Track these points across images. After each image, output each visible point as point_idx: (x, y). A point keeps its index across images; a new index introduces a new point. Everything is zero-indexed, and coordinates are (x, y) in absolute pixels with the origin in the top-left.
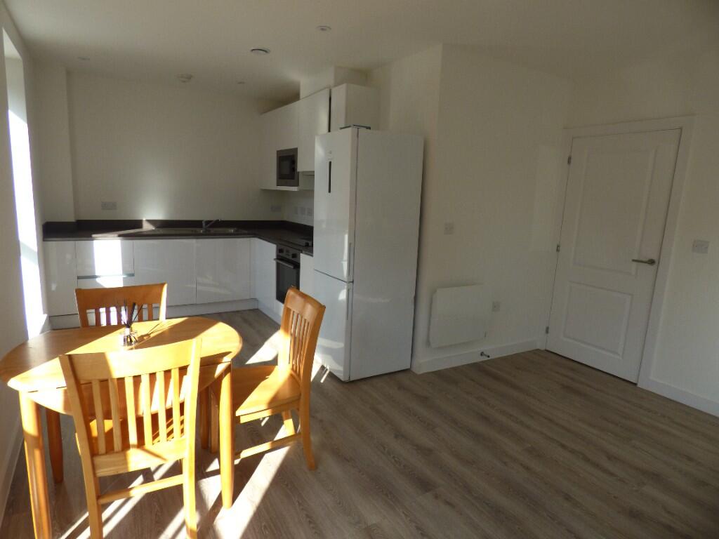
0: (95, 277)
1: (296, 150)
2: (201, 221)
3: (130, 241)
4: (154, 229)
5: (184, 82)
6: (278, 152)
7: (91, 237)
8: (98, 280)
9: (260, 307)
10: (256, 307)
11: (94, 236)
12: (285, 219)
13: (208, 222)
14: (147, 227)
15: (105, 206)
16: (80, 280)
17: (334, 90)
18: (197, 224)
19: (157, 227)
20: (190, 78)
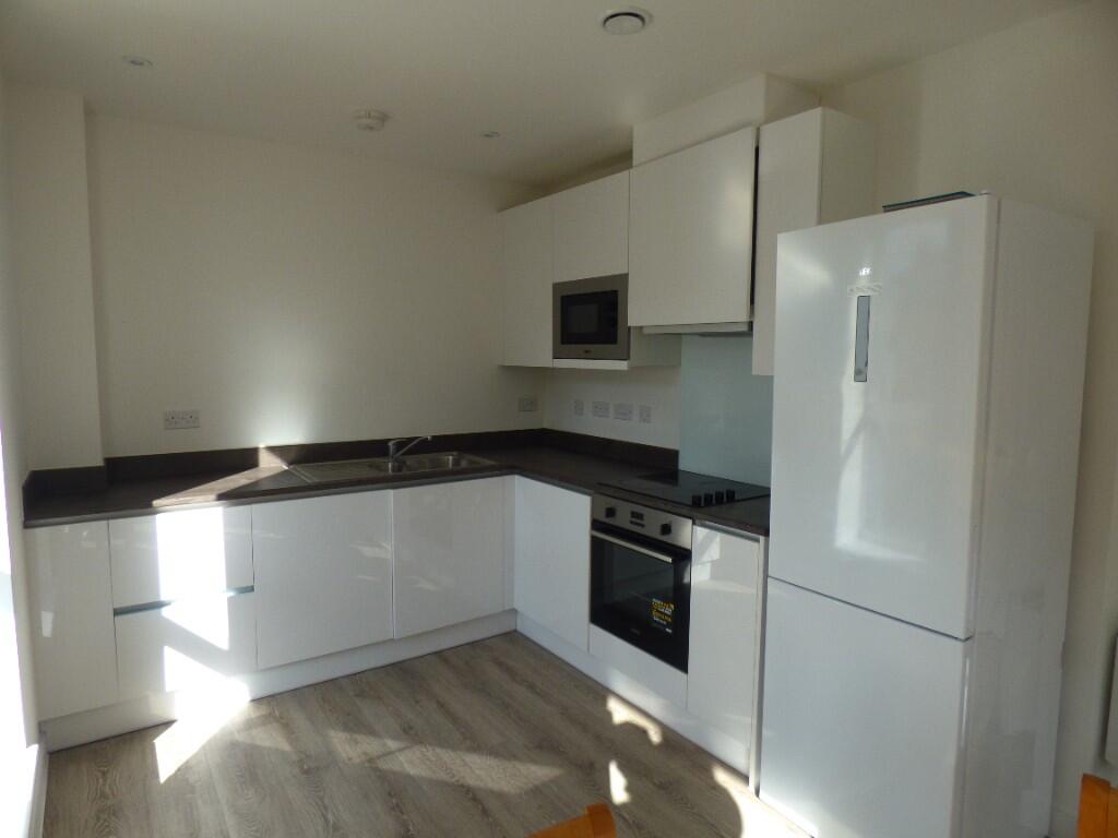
0: (158, 605)
1: (624, 278)
2: (386, 442)
3: (241, 508)
4: (286, 468)
5: (371, 128)
6: (556, 287)
7: (150, 506)
8: (165, 612)
9: (523, 627)
10: (512, 628)
11: (156, 503)
12: (546, 425)
13: (402, 444)
14: (270, 465)
15: (172, 421)
16: (120, 618)
17: (766, 130)
18: (375, 449)
19: (290, 463)
20: (384, 118)
